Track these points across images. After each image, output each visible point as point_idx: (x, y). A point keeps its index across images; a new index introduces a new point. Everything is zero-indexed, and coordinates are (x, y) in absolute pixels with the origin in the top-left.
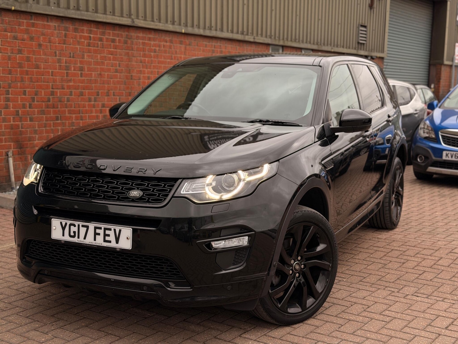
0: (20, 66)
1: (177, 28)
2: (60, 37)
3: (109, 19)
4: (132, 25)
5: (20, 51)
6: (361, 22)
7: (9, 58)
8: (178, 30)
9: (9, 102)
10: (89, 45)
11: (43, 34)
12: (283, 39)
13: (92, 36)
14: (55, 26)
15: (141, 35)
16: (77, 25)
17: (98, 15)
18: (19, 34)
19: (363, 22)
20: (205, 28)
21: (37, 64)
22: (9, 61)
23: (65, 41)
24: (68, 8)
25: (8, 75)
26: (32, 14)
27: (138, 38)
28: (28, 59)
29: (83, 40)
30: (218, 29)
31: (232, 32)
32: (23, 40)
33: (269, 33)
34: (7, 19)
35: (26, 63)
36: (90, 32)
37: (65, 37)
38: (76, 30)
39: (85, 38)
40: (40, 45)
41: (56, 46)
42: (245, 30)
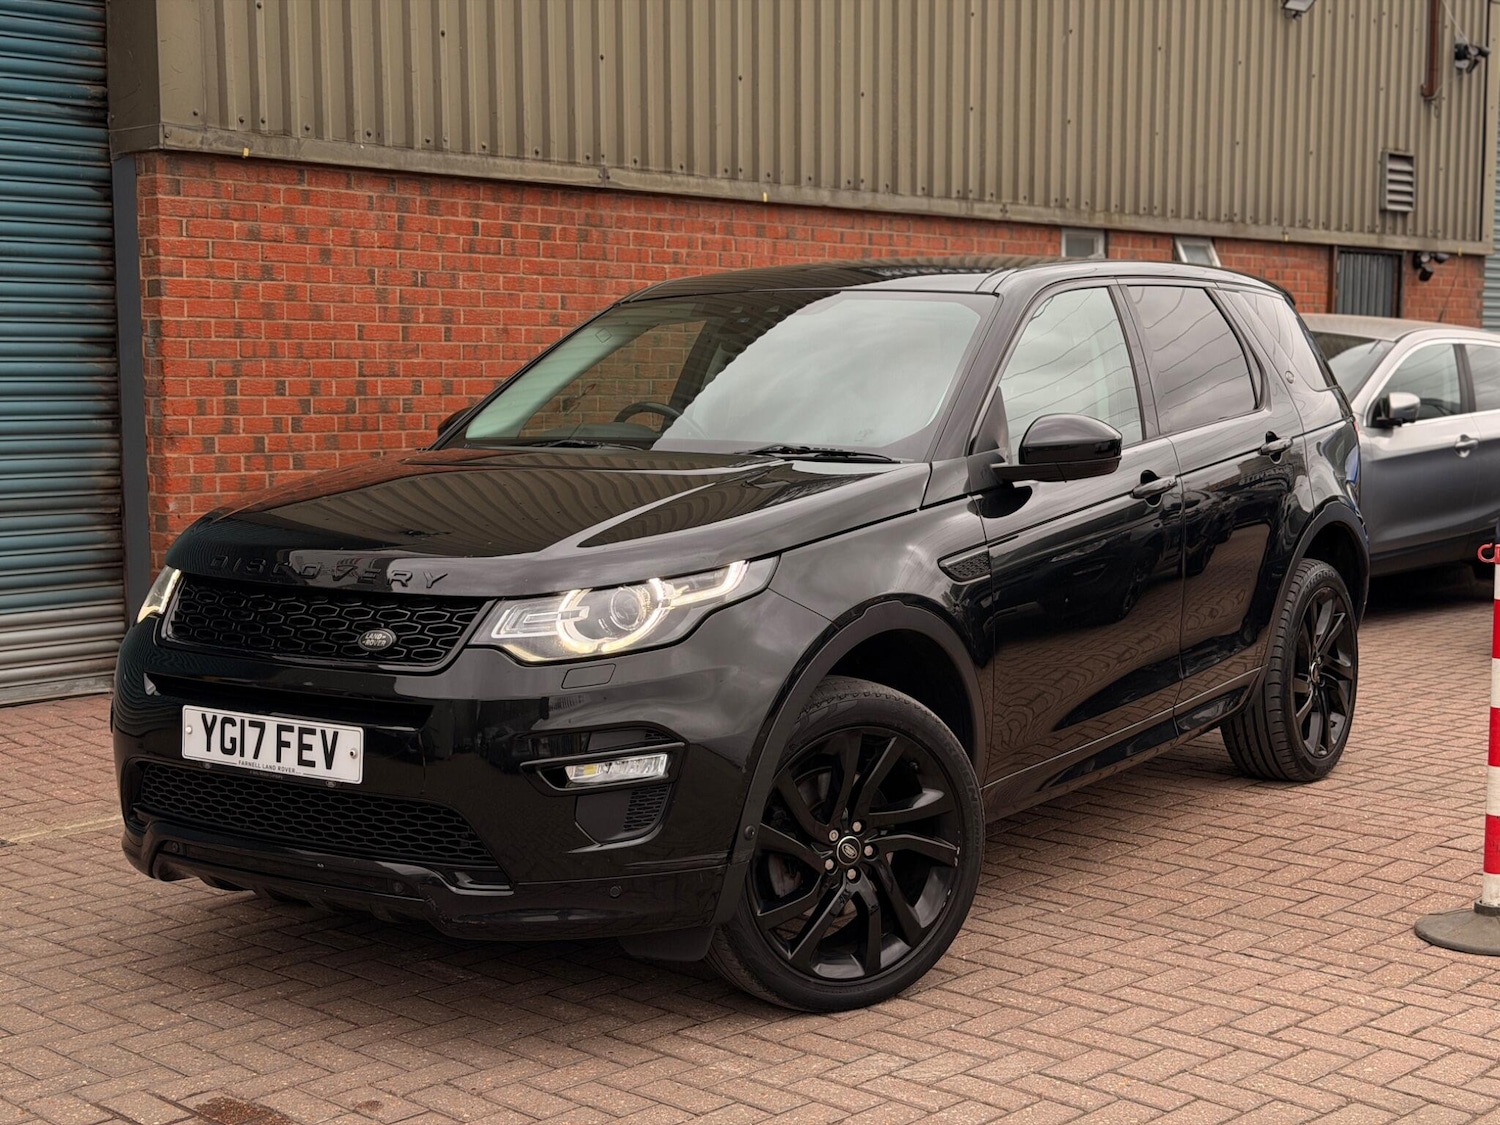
0: (268, 312)
1: (745, 190)
2: (386, 229)
3: (533, 171)
4: (602, 186)
5: (267, 273)
6: (1391, 144)
7: (237, 292)
8: (749, 196)
9: (235, 413)
10: (471, 248)
11: (334, 223)
12: (1107, 209)
13: (480, 221)
14: (371, 197)
15: (631, 213)
16: (436, 193)
17: (498, 161)
18: (264, 225)
19: (1402, 145)
20: (836, 186)
21: (316, 306)
22: (236, 301)
23: (399, 238)
24: (409, 146)
25: (233, 340)
26: (302, 167)
27: (622, 222)
28: (291, 293)
29: (453, 235)
30: (881, 187)
31: (929, 193)
32: (275, 241)
33: (1054, 194)
34: (230, 182)
35: (285, 303)
36: (476, 210)
37: (400, 229)
38: (431, 207)
39: (459, 228)
40: (326, 254)
41: (373, 255)
42: (973, 184)
